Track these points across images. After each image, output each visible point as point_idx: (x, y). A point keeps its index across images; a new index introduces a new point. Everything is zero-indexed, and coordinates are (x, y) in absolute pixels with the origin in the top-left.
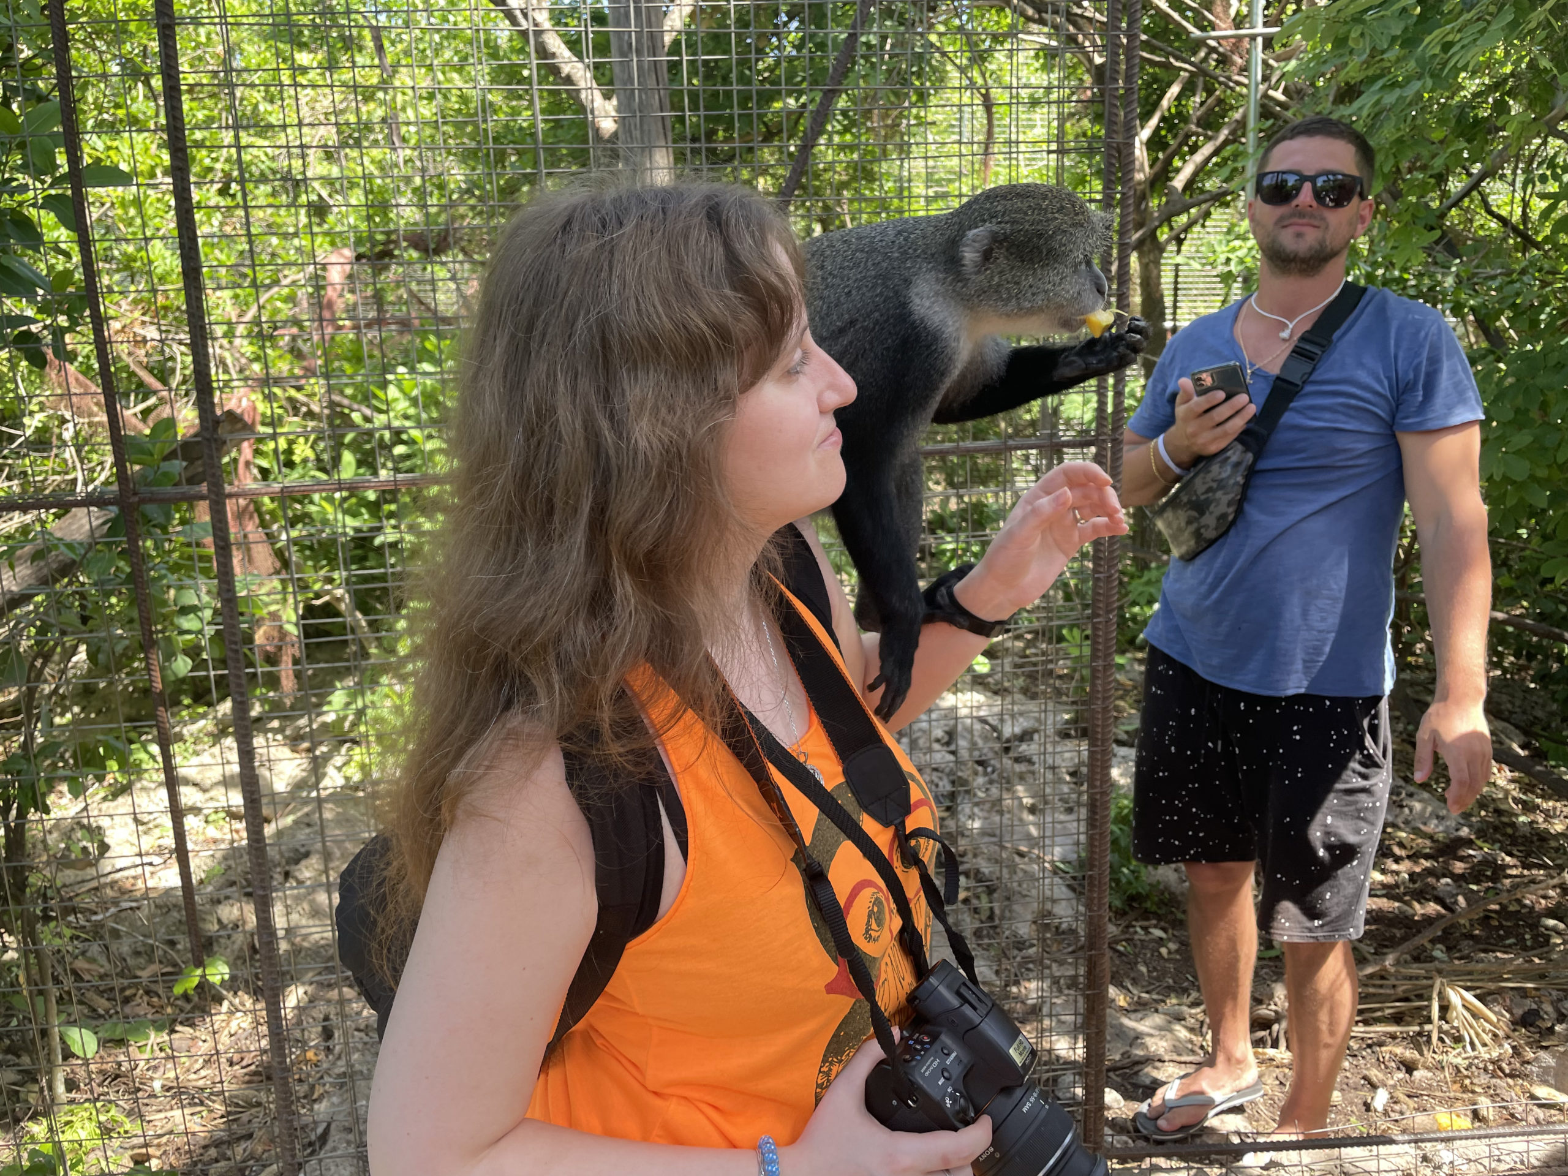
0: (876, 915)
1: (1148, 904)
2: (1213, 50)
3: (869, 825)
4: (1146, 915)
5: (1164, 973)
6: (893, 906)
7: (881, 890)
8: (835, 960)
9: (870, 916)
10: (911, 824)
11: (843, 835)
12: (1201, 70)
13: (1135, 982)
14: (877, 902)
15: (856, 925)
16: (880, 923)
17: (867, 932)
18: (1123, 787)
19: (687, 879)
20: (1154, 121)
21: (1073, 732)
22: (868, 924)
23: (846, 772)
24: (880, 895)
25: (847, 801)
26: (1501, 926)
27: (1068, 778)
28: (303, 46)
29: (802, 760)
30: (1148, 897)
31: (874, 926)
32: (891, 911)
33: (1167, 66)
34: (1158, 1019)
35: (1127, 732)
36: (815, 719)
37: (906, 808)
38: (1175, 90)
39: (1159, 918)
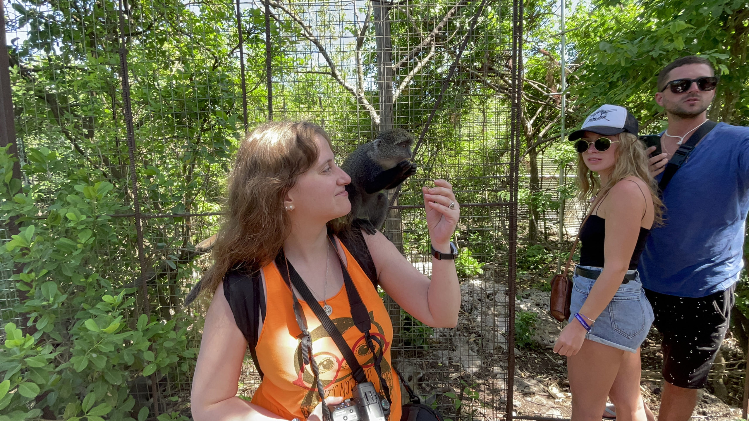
1: (532, 347)
2: (551, 98)
4: (531, 350)
5: (536, 368)
12: (547, 104)
13: (526, 370)
20: (534, 118)
26: (647, 362)
28: (302, 103)
30: (531, 344)
33: (537, 103)
34: (534, 381)
38: (540, 109)
39: (535, 351)
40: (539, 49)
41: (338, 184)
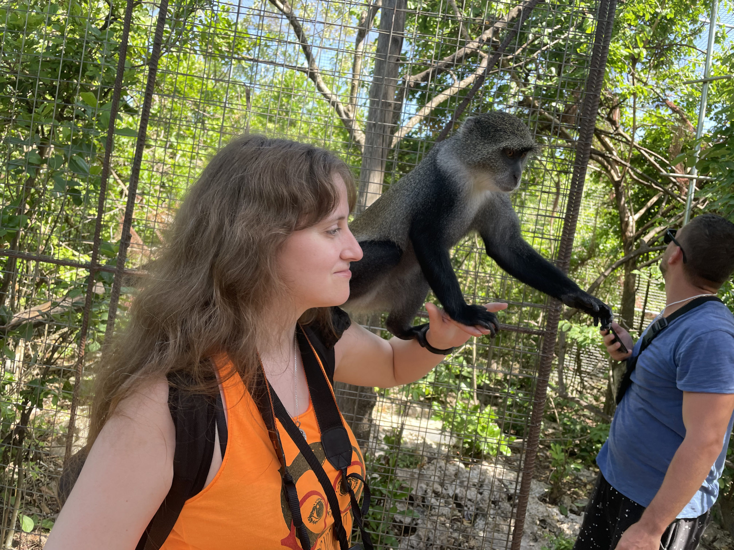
0: (318, 510)
3: (327, 466)
6: (329, 510)
7: (324, 499)
8: (289, 527)
9: (314, 509)
10: (350, 471)
11: (309, 467)
12: (668, 193)
14: (320, 503)
15: (305, 511)
16: (319, 515)
17: (310, 516)
18: (567, 535)
19: (221, 469)
20: (642, 212)
21: (548, 500)
22: (312, 513)
23: (322, 438)
24: (322, 501)
25: (318, 452)
27: (538, 522)
29: (297, 425)
31: (315, 515)
32: (327, 513)
33: (651, 187)
35: (578, 507)
36: (312, 408)
37: (349, 463)
38: (655, 199)
40: (664, 101)
41: (341, 258)
